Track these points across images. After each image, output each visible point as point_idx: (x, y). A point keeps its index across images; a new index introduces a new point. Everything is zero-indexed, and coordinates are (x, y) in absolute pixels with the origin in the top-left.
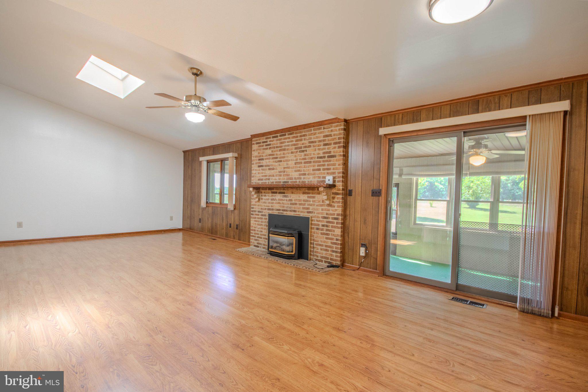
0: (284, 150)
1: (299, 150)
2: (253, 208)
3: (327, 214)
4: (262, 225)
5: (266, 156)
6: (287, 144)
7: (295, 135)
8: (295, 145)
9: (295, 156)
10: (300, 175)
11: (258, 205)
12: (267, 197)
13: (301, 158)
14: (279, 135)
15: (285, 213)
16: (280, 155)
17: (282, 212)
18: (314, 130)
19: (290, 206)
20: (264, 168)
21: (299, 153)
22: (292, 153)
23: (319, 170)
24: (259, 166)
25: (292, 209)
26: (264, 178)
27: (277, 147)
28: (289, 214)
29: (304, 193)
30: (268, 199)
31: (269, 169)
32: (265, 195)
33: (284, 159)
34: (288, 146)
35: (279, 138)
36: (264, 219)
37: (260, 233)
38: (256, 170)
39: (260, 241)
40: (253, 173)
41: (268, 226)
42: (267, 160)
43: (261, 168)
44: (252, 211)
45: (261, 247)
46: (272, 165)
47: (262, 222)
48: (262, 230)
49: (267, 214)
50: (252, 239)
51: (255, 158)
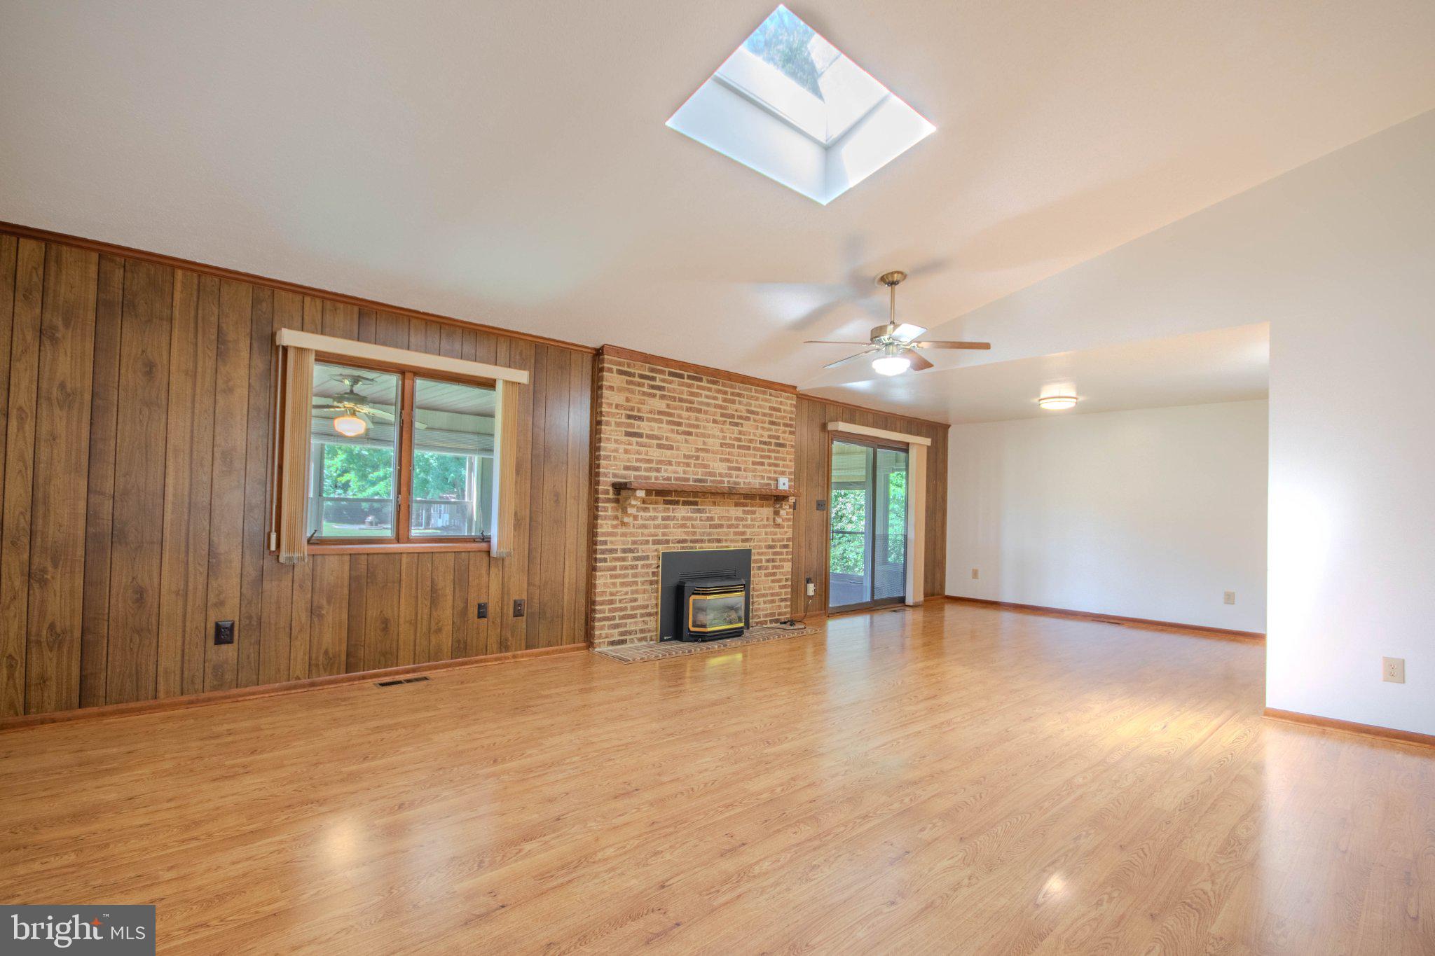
0: (699, 411)
2: (605, 543)
3: (773, 540)
4: (636, 583)
5: (650, 412)
6: (704, 399)
7: (720, 388)
8: (721, 407)
9: (722, 431)
10: (730, 468)
11: (624, 535)
12: (651, 514)
13: (733, 436)
14: (686, 374)
15: (698, 548)
16: (688, 419)
17: (691, 544)
18: (756, 391)
19: (708, 530)
20: (644, 440)
21: (728, 426)
22: (715, 421)
23: (762, 464)
24: (628, 434)
25: (712, 536)
26: (644, 465)
27: (681, 400)
28: (706, 546)
29: (737, 505)
30: (654, 518)
31: (660, 446)
32: (646, 508)
33: (698, 431)
34: (708, 405)
35: (686, 380)
36: (643, 566)
37: (629, 605)
38: (616, 441)
39: (631, 625)
40: (605, 449)
41: (657, 582)
42: (653, 424)
43: (634, 440)
44: (603, 552)
45: (632, 641)
46: (667, 439)
47: (635, 576)
48: (635, 596)
49: (653, 552)
50: (602, 628)
51: (614, 410)
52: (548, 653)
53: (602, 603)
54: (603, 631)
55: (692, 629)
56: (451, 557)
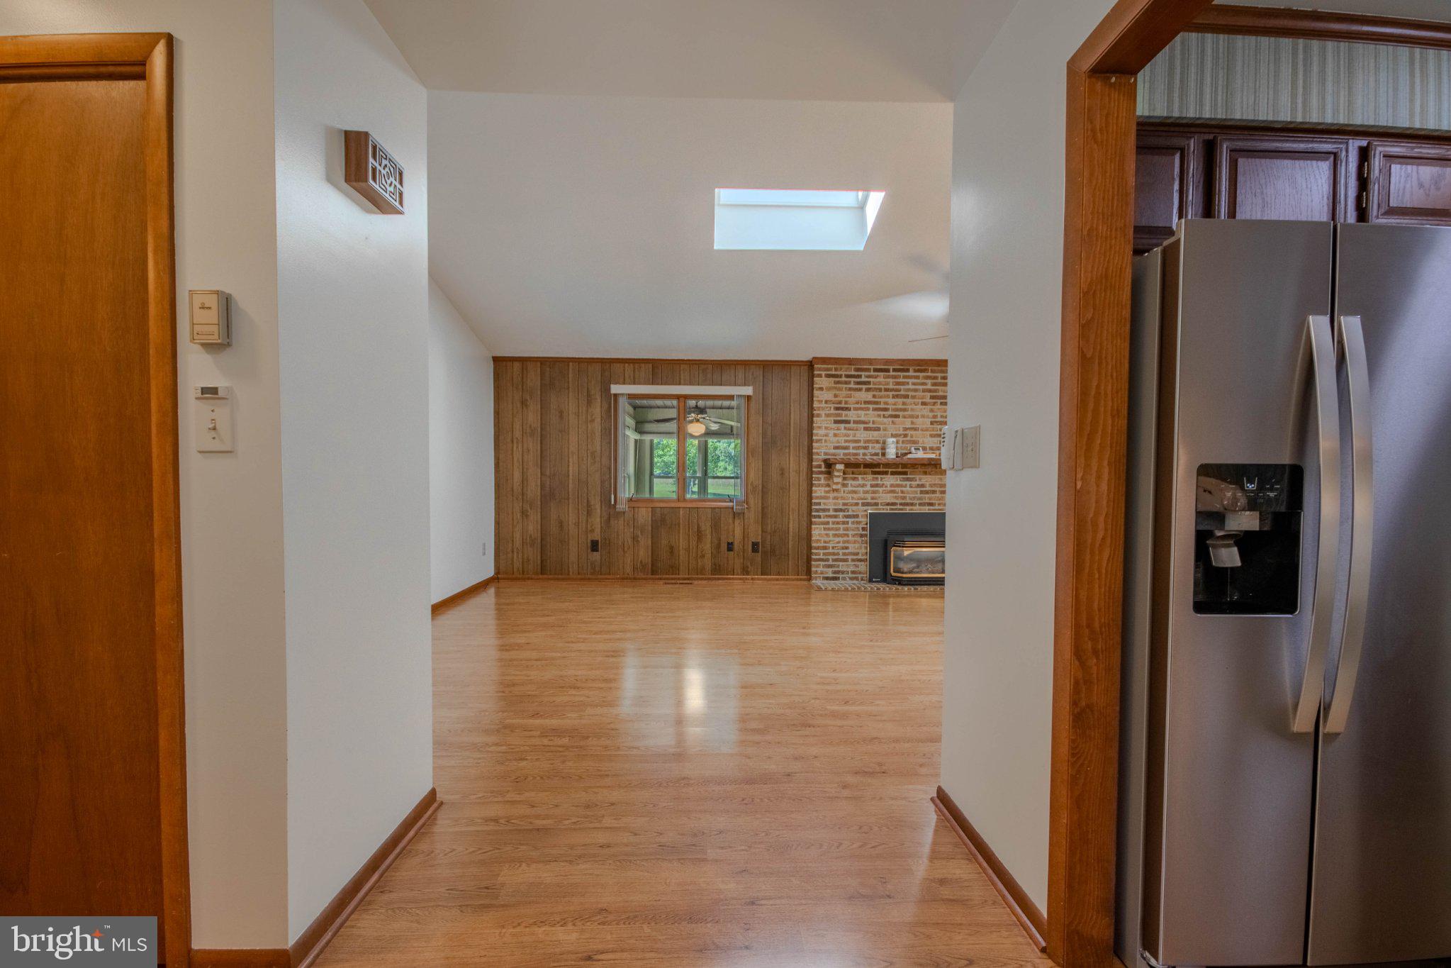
0: (907, 397)
1: (939, 401)
2: (819, 504)
4: (847, 535)
5: (857, 403)
6: (911, 387)
7: (929, 374)
8: (930, 391)
9: (932, 411)
11: (835, 499)
14: (891, 368)
15: (908, 510)
16: (895, 404)
17: (901, 507)
19: (919, 495)
20: (852, 425)
21: (939, 406)
22: (924, 404)
24: (836, 422)
25: (924, 501)
26: (852, 445)
27: (886, 390)
28: (917, 509)
30: (863, 486)
31: (866, 429)
32: (855, 478)
33: (906, 413)
34: (916, 390)
35: (891, 373)
36: (853, 523)
37: (841, 552)
38: (826, 428)
39: (842, 566)
40: (817, 435)
41: (866, 535)
42: (859, 412)
43: (842, 426)
44: (817, 510)
45: (844, 579)
46: (873, 422)
47: (847, 529)
48: (846, 545)
49: (864, 513)
50: (818, 566)
51: (823, 405)
52: (777, 580)
53: (818, 548)
54: (818, 568)
55: (893, 574)
56: (710, 511)
